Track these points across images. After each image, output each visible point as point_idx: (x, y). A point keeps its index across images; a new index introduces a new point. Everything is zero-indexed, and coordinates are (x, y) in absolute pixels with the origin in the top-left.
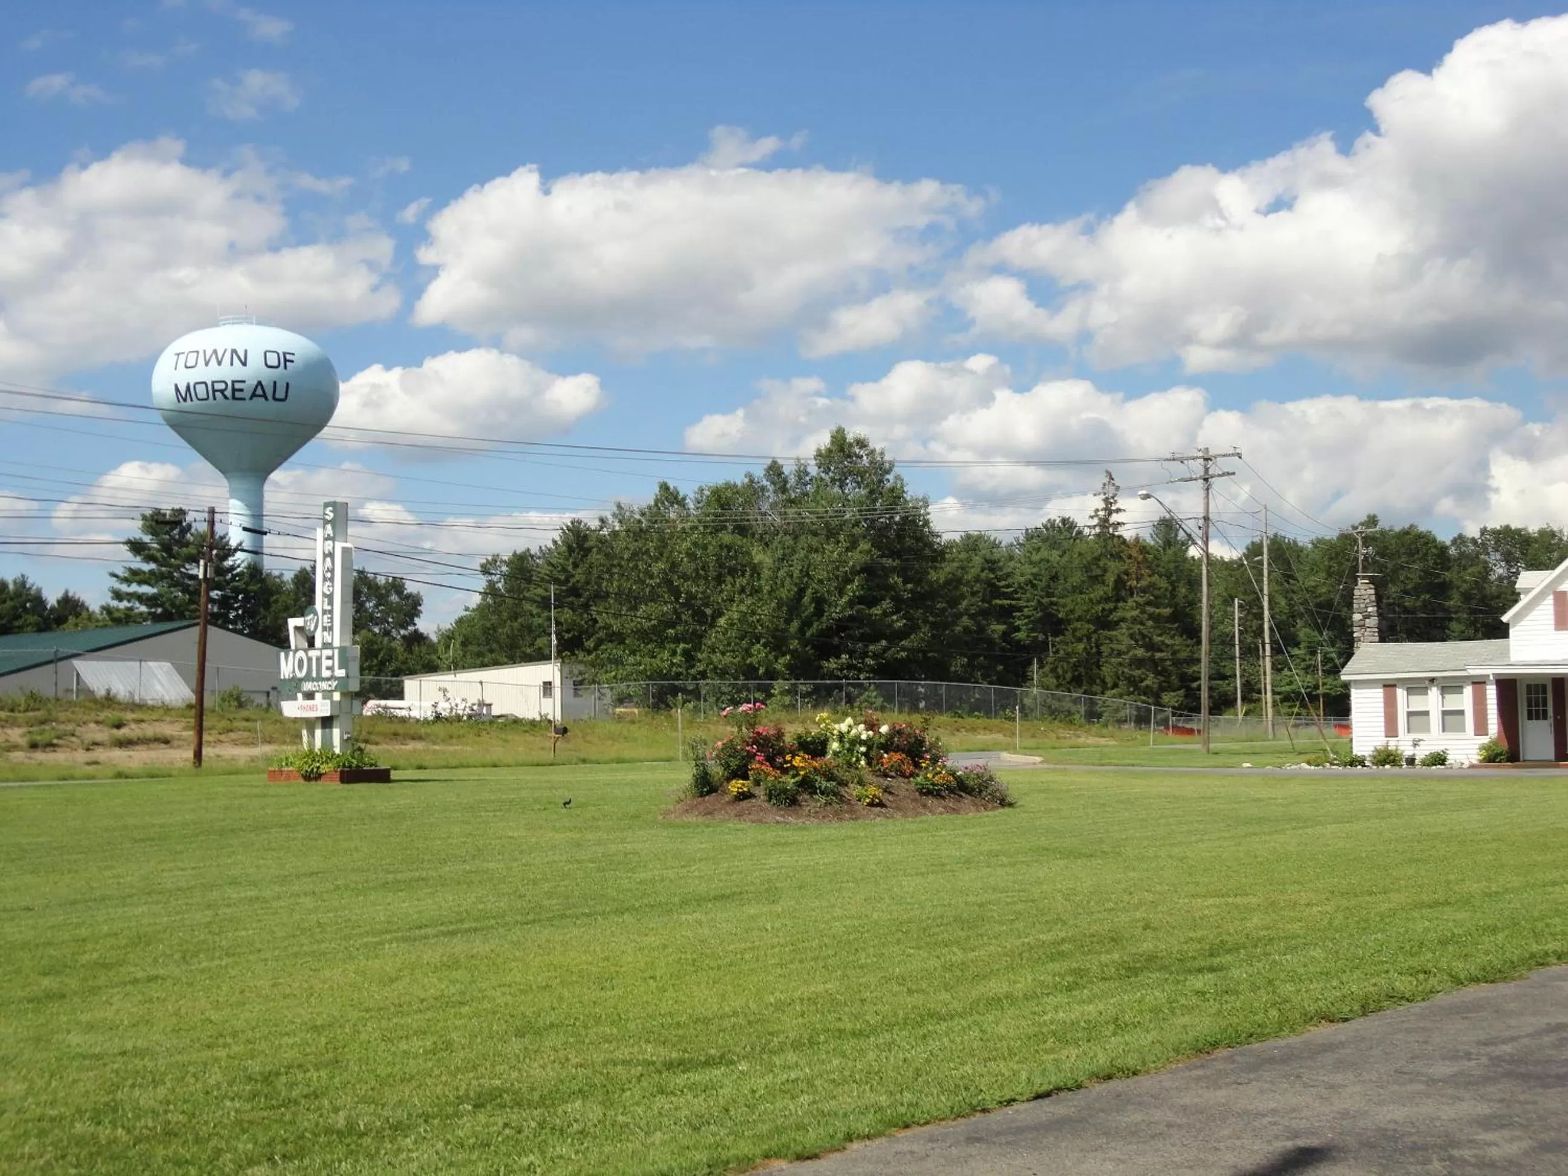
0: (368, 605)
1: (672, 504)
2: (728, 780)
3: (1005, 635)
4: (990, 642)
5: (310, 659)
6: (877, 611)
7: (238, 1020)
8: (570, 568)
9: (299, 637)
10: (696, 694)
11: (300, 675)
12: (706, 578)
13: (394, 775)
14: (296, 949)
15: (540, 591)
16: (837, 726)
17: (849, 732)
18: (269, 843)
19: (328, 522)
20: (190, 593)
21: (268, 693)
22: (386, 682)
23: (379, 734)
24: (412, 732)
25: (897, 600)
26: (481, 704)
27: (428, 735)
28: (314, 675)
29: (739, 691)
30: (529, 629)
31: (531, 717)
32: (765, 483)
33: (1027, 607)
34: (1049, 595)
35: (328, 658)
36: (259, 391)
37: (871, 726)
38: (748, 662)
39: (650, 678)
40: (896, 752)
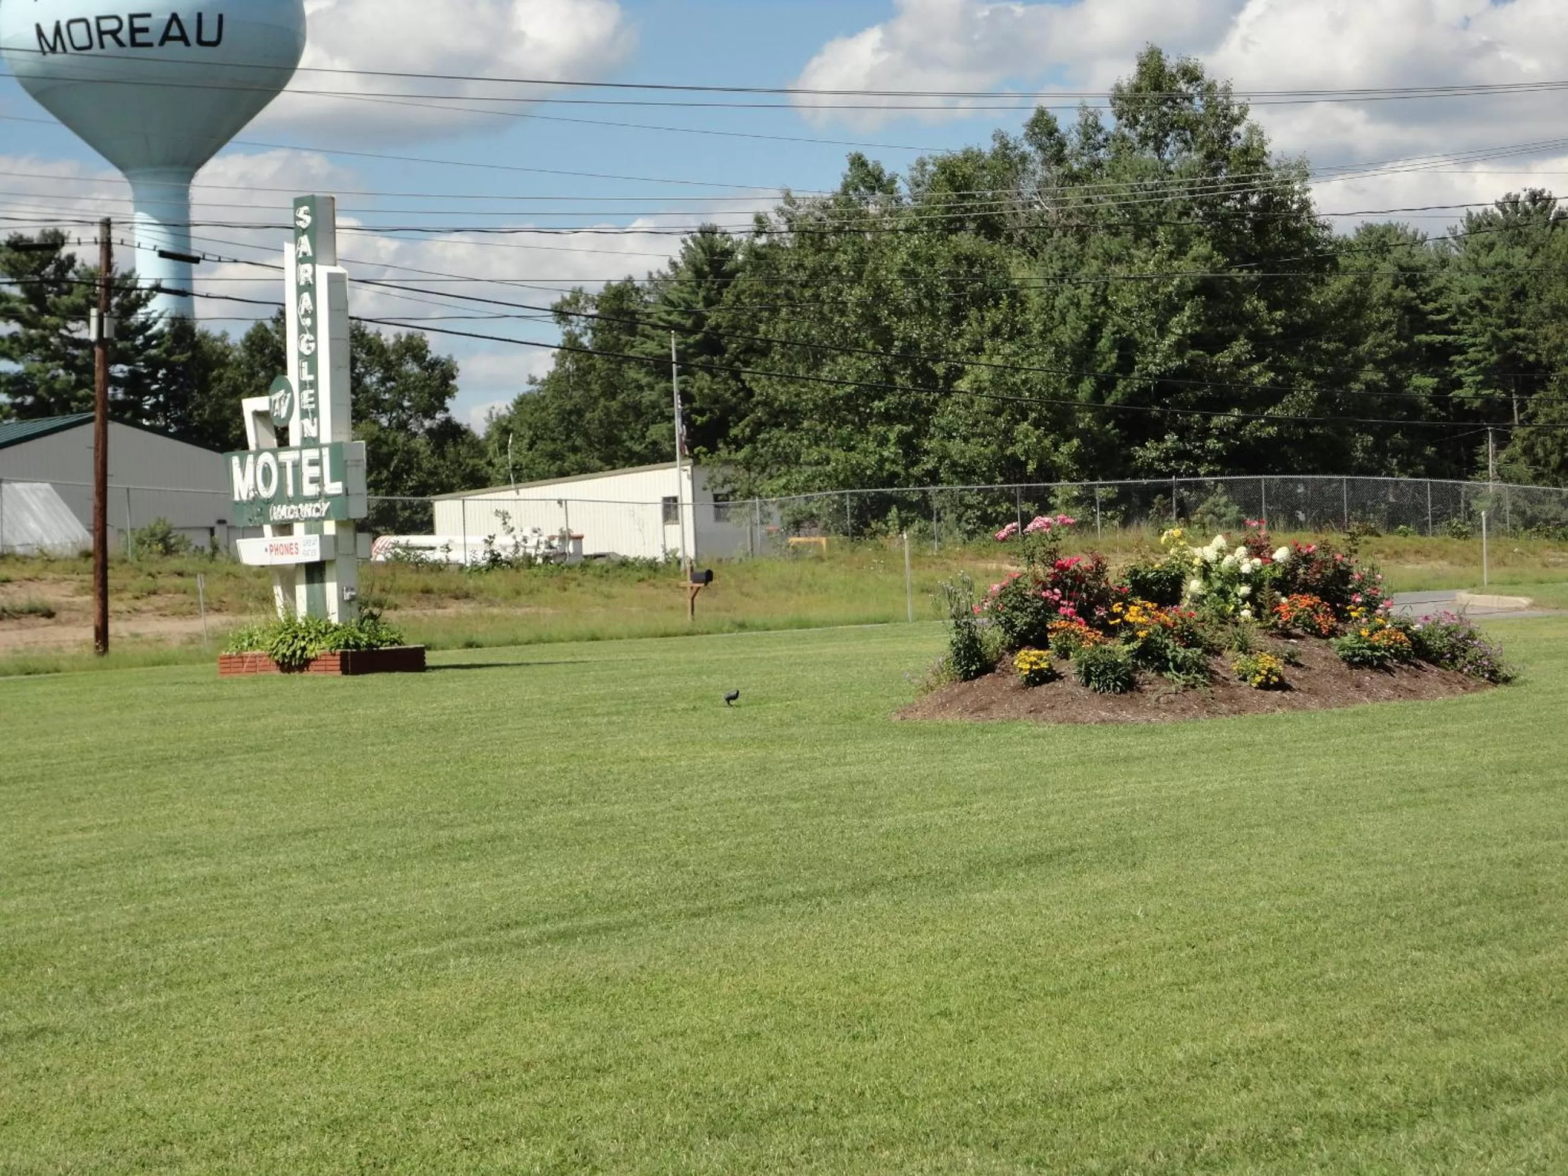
0: (368, 380)
1: (872, 189)
2: (1013, 649)
3: (1439, 396)
4: (1413, 408)
5: (282, 467)
6: (1224, 358)
7: (194, 1109)
8: (700, 306)
9: (262, 430)
10: (925, 510)
11: (266, 493)
12: (933, 313)
13: (431, 658)
14: (290, 972)
15: (651, 347)
16: (1197, 551)
17: (1219, 561)
18: (229, 779)
19: (304, 231)
20: (79, 370)
21: (212, 531)
22: (405, 508)
23: (399, 591)
24: (453, 586)
25: (1259, 339)
26: (565, 537)
27: (480, 591)
28: (290, 492)
29: (994, 502)
30: (637, 410)
31: (649, 556)
32: (1027, 148)
33: (1474, 345)
34: (1511, 324)
35: (313, 463)
36: (175, 31)
37: (1257, 550)
38: (1008, 452)
39: (844, 484)
40: (1302, 593)
